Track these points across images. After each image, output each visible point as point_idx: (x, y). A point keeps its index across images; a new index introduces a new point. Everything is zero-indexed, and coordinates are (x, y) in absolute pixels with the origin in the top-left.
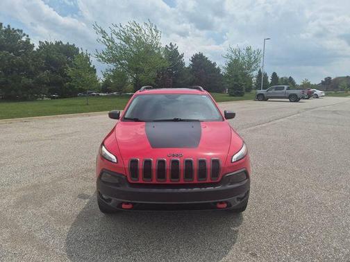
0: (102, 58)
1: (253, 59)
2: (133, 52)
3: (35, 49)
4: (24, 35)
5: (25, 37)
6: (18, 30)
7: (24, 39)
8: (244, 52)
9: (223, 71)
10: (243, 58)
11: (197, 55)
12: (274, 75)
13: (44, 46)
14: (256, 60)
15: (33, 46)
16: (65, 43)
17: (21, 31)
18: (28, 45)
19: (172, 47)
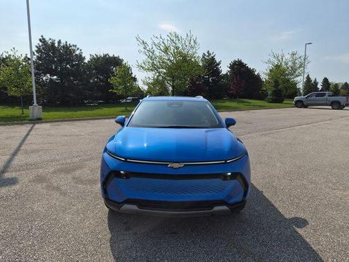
0: (143, 68)
2: (171, 61)
3: (86, 61)
4: (78, 49)
5: (79, 51)
6: (74, 46)
7: (77, 52)
9: (264, 77)
10: (287, 64)
11: (235, 62)
12: (326, 80)
13: (94, 59)
15: (84, 58)
16: (111, 55)
17: (76, 46)
18: (80, 58)
19: (209, 54)
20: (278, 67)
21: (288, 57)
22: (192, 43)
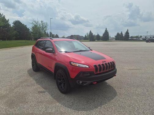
1: (44, 26)
8: (40, 22)
9: (31, 30)
10: (40, 25)
12: (51, 33)
14: (46, 27)
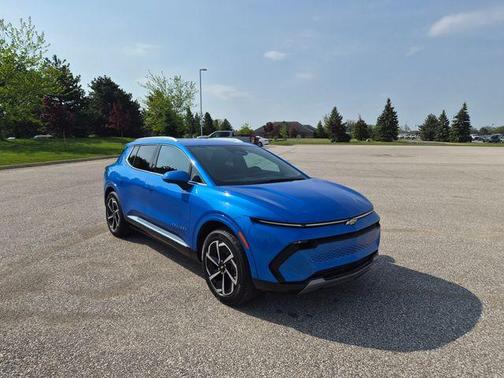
10: (171, 92)
11: (101, 79)
14: (188, 96)
19: (57, 62)
20: (159, 94)
21: (170, 83)
22: (35, 40)
